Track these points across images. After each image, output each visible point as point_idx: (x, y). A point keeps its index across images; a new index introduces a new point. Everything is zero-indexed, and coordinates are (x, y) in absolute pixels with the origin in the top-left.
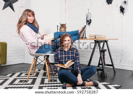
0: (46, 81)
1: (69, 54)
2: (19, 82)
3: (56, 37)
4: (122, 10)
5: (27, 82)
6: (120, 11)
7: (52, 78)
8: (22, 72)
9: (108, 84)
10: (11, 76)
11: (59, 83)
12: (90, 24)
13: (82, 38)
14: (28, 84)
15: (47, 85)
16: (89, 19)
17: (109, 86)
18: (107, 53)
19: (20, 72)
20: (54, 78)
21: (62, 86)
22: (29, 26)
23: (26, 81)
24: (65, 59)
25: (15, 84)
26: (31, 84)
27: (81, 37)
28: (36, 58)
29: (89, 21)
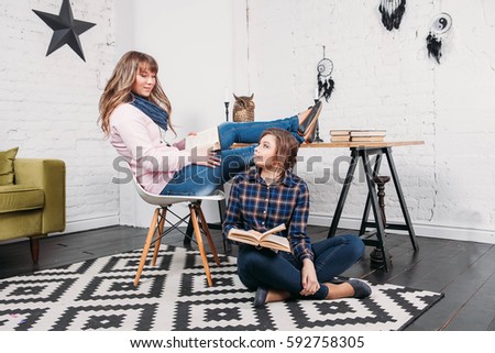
0: (199, 283)
1: (276, 198)
2: (111, 290)
3: (225, 141)
4: (434, 47)
5: (135, 288)
6: (427, 50)
7: (214, 273)
8: (117, 256)
9: (398, 290)
10: (81, 271)
11: (242, 291)
12: (329, 94)
13: (309, 141)
14: (141, 296)
15: (203, 298)
16: (328, 78)
17: (403, 295)
18: (389, 188)
19: (110, 257)
20: (222, 273)
21: (252, 300)
22: (136, 105)
23: (132, 286)
24: (261, 211)
25: (98, 297)
26: (149, 296)
27: (305, 138)
28: (161, 211)
29: (326, 84)
